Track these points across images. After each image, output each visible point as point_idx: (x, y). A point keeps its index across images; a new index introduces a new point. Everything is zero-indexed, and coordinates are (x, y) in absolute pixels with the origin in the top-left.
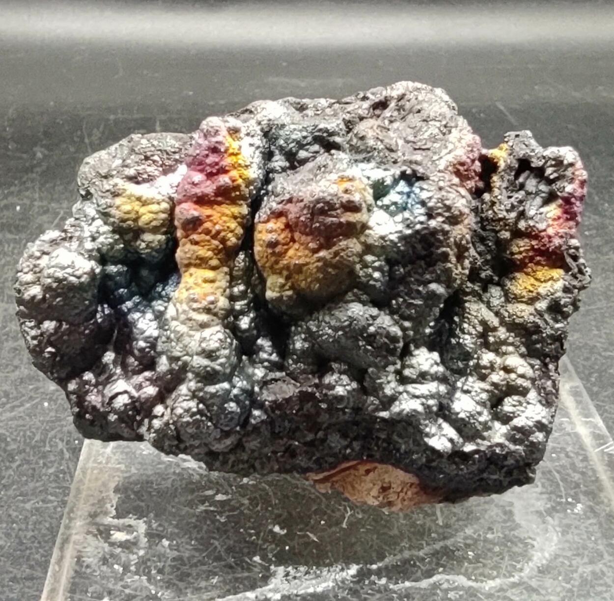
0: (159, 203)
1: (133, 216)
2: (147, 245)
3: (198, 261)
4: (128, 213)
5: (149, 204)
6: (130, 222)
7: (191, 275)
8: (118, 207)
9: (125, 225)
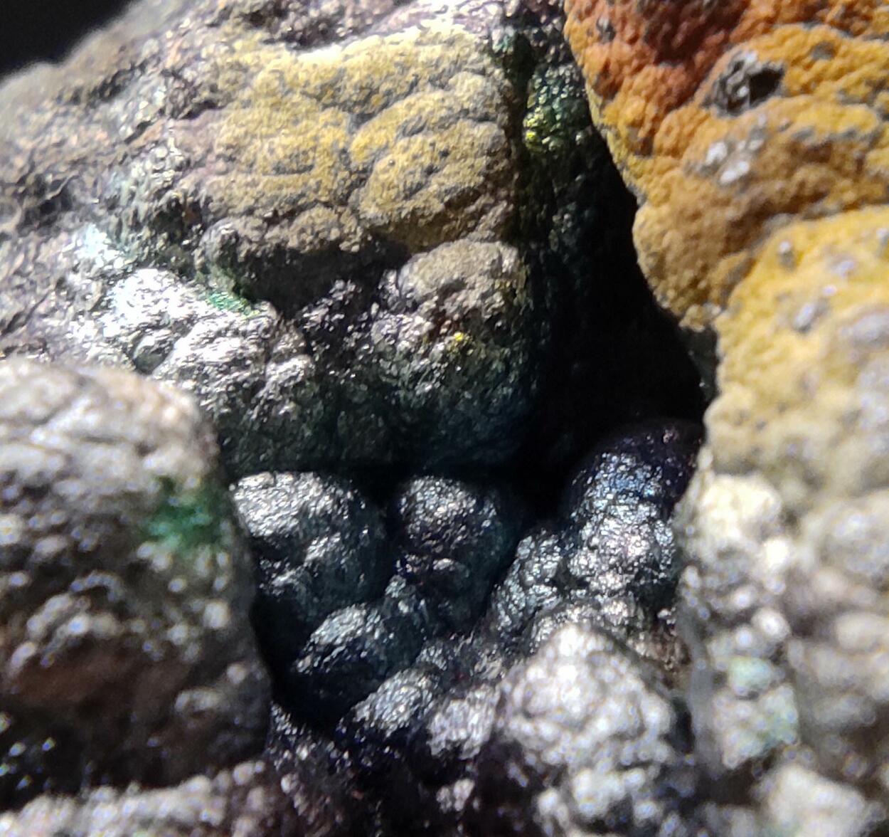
0: (440, 82)
1: (324, 177)
2: (438, 316)
3: (809, 174)
4: (298, 164)
5: (390, 99)
6: (317, 216)
7: (790, 261)
8: (232, 156)
9: (292, 236)
